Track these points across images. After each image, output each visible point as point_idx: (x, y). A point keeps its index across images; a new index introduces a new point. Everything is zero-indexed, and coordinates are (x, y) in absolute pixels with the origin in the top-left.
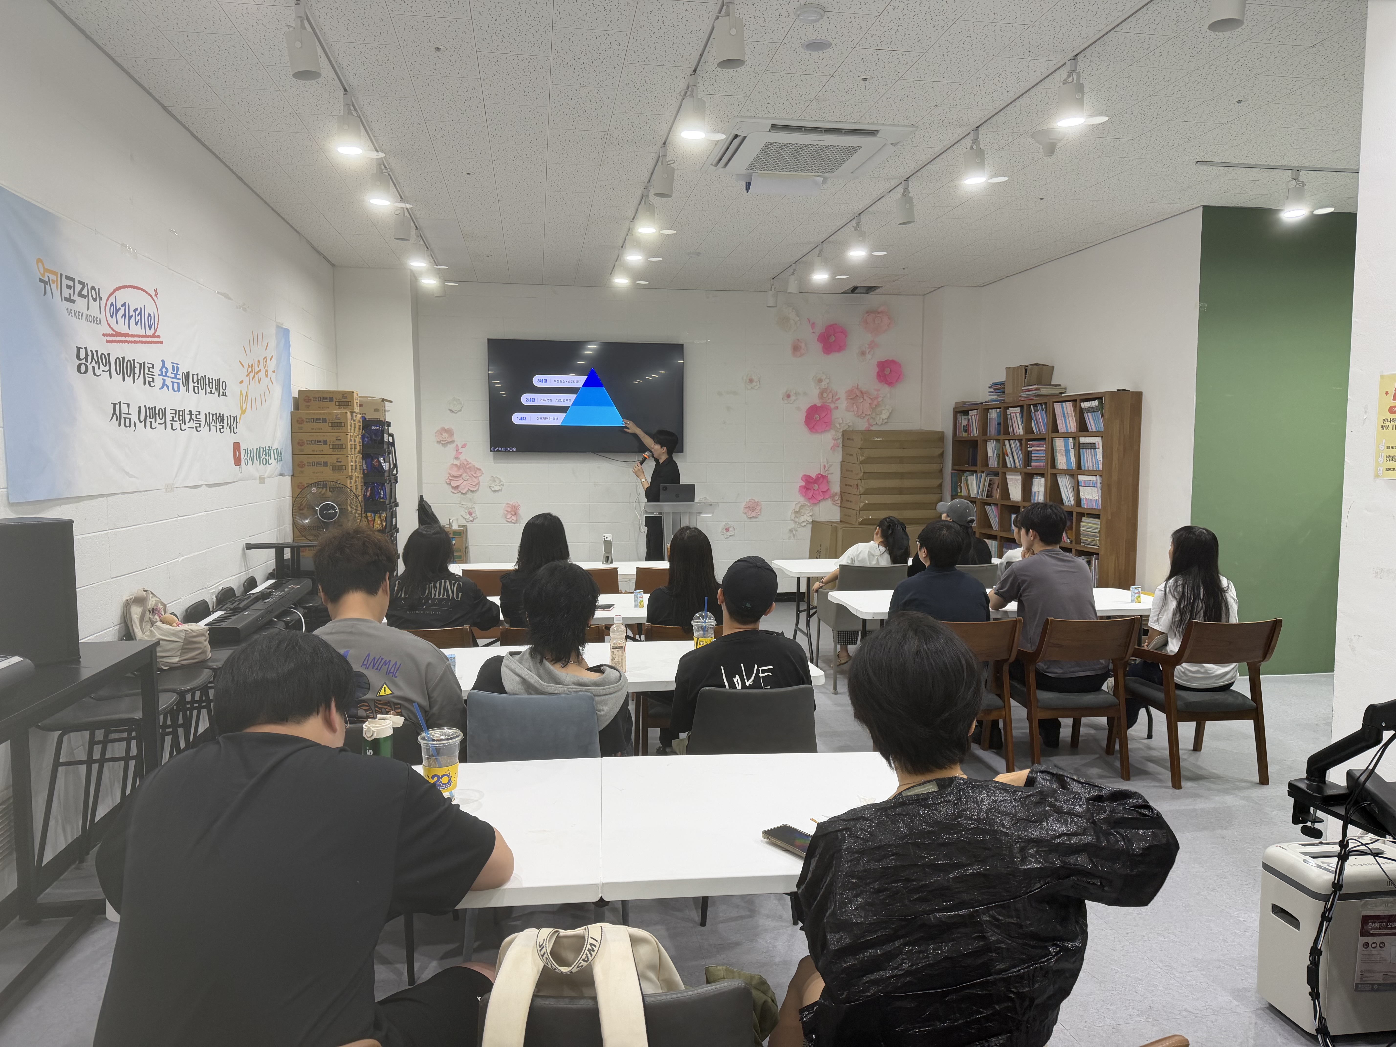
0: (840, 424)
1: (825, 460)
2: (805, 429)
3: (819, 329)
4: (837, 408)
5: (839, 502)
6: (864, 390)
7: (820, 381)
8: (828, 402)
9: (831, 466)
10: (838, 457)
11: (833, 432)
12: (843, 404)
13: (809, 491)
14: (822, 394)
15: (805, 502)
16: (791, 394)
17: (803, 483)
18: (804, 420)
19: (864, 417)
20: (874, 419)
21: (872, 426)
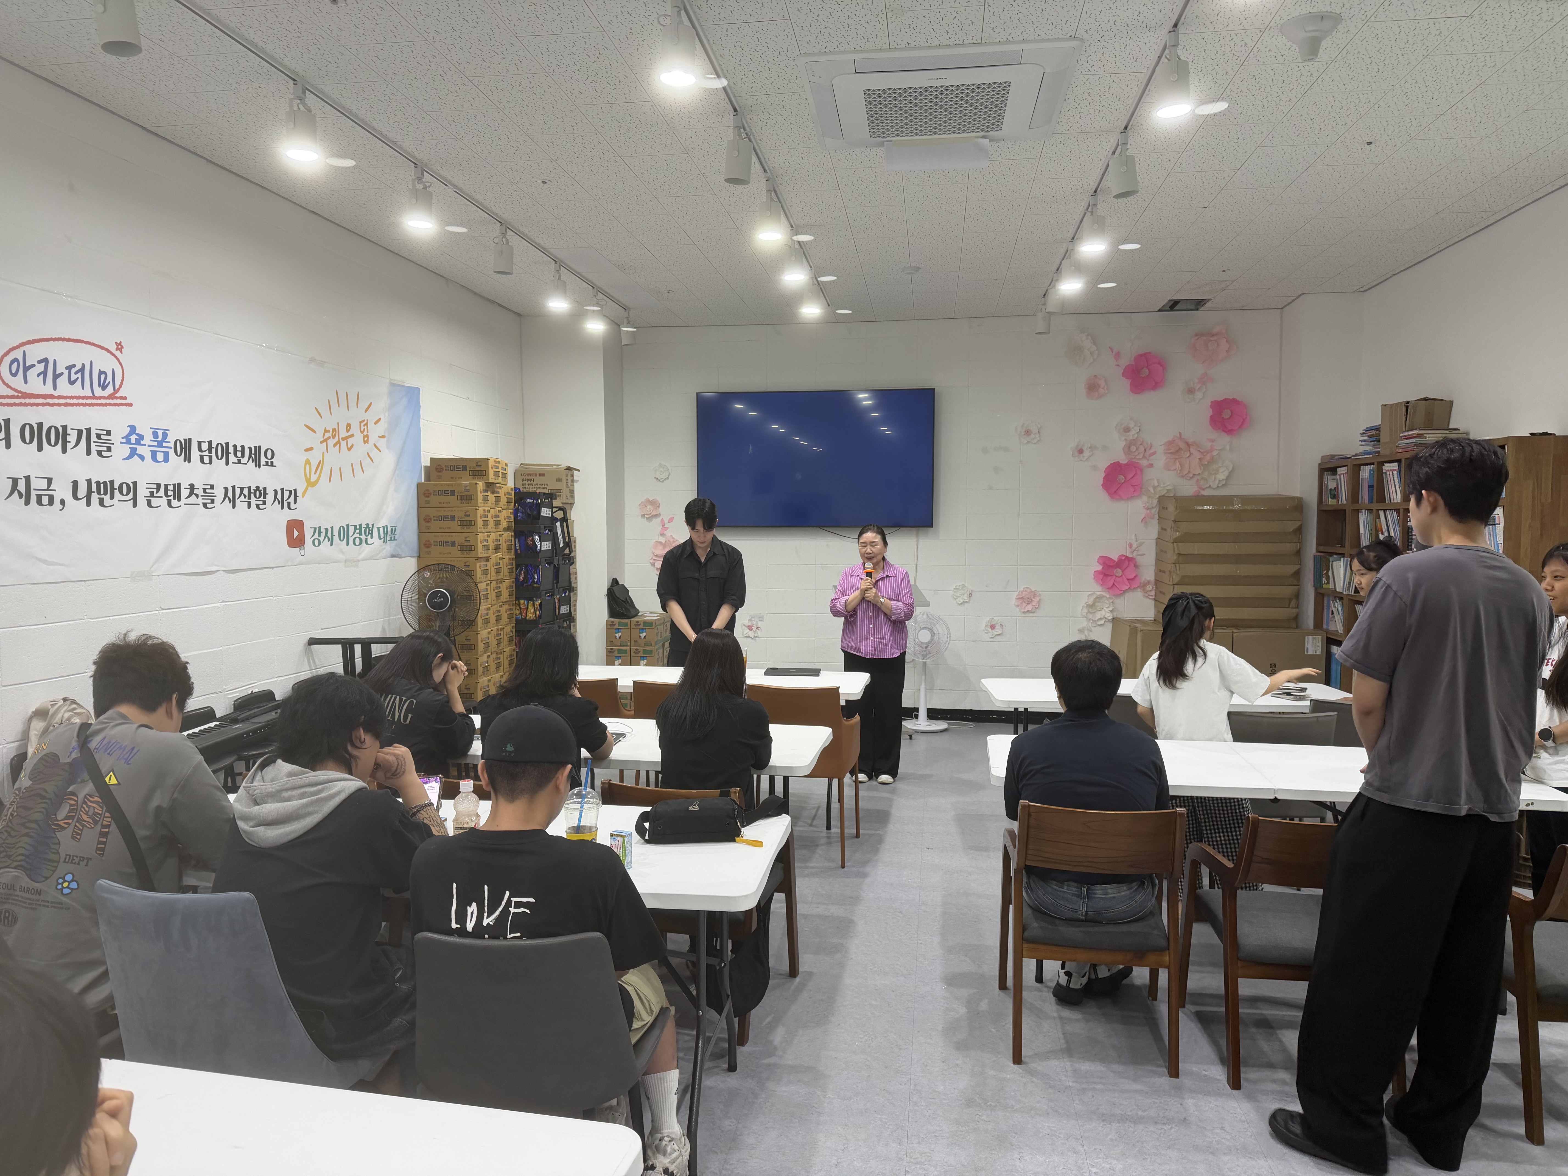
0: (1154, 487)
1: (1133, 537)
2: (1103, 495)
3: (1126, 361)
4: (1151, 466)
5: (1153, 593)
6: (1190, 441)
7: (1127, 430)
8: (1138, 457)
9: (1141, 544)
10: (1153, 531)
11: (1145, 498)
12: (1160, 460)
13: (1109, 578)
14: (1129, 447)
15: (1104, 594)
16: (1084, 449)
17: (1100, 568)
18: (1102, 483)
19: (1191, 478)
20: (1206, 480)
21: (1203, 489)
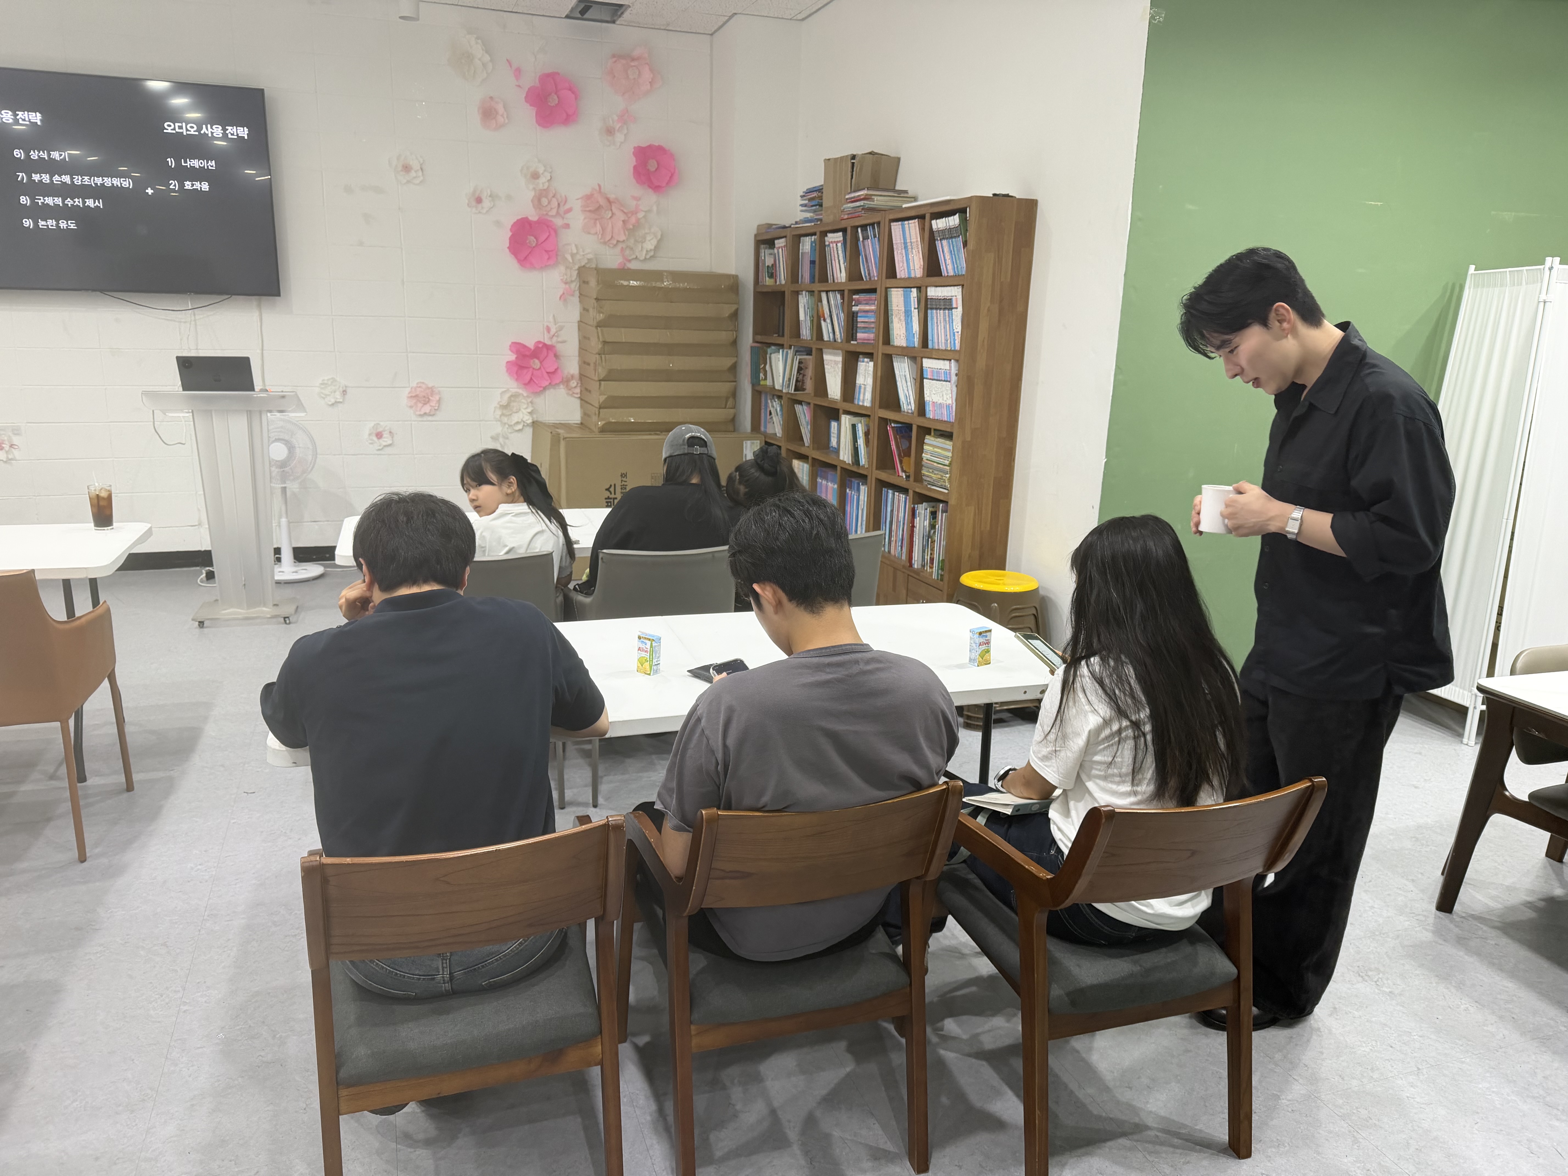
0: (573, 255)
1: (551, 319)
2: (510, 261)
3: (530, 80)
4: (567, 226)
5: (578, 390)
6: (612, 197)
7: (535, 176)
8: (550, 214)
9: (561, 328)
10: (573, 313)
11: (562, 268)
12: (577, 219)
13: (525, 371)
14: (539, 200)
15: (520, 391)
16: (484, 198)
17: (512, 357)
18: (508, 245)
19: (615, 245)
20: (631, 249)
21: (630, 261)
